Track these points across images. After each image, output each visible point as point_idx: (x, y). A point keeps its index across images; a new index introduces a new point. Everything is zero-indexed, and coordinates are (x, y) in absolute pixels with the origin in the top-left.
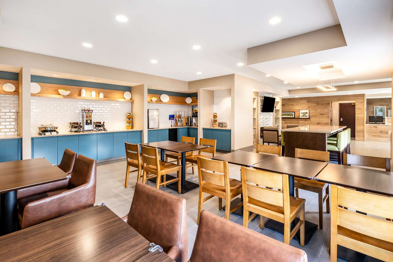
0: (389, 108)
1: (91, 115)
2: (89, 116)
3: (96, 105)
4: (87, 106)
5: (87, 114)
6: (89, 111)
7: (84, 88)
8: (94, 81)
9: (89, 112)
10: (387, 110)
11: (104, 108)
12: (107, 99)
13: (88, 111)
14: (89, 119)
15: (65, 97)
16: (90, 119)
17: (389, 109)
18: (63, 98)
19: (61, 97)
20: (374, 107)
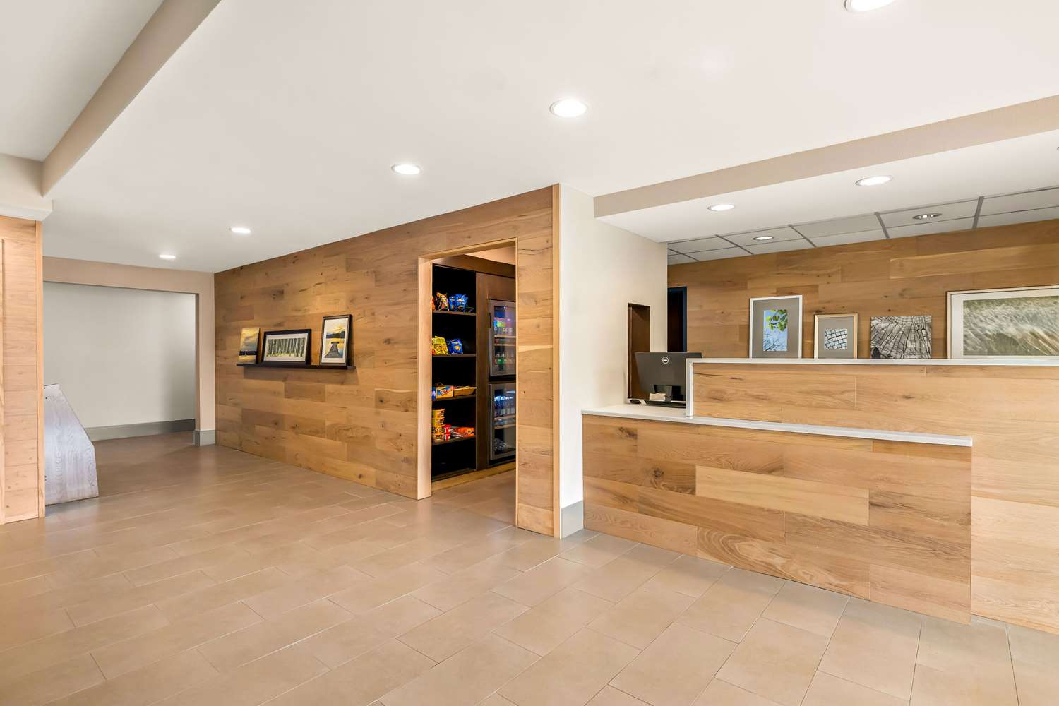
0: (819, 306)
10: (809, 320)
17: (819, 312)
20: (752, 300)
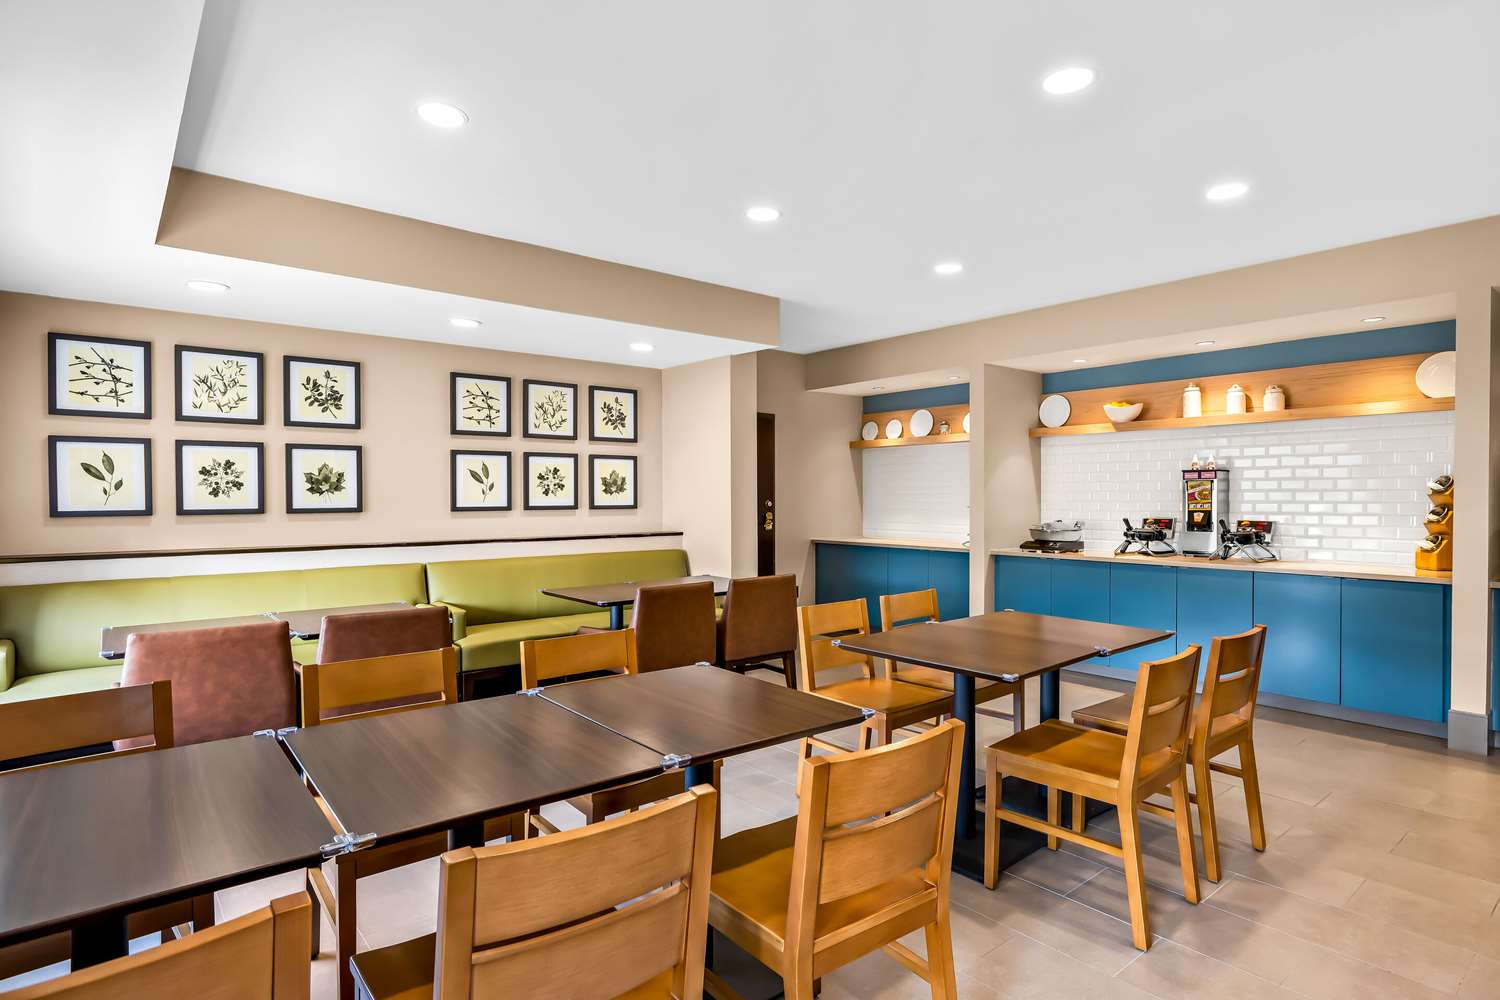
1: (1206, 490)
2: (1200, 493)
3: (1229, 447)
4: (1217, 453)
5: (1192, 488)
6: (1199, 472)
7: (1191, 382)
8: (1205, 346)
9: (1200, 477)
11: (1267, 456)
12: (1291, 415)
13: (1196, 475)
14: (1199, 506)
15: (1119, 427)
16: (1206, 506)
18: (1114, 431)
19: (1108, 428)
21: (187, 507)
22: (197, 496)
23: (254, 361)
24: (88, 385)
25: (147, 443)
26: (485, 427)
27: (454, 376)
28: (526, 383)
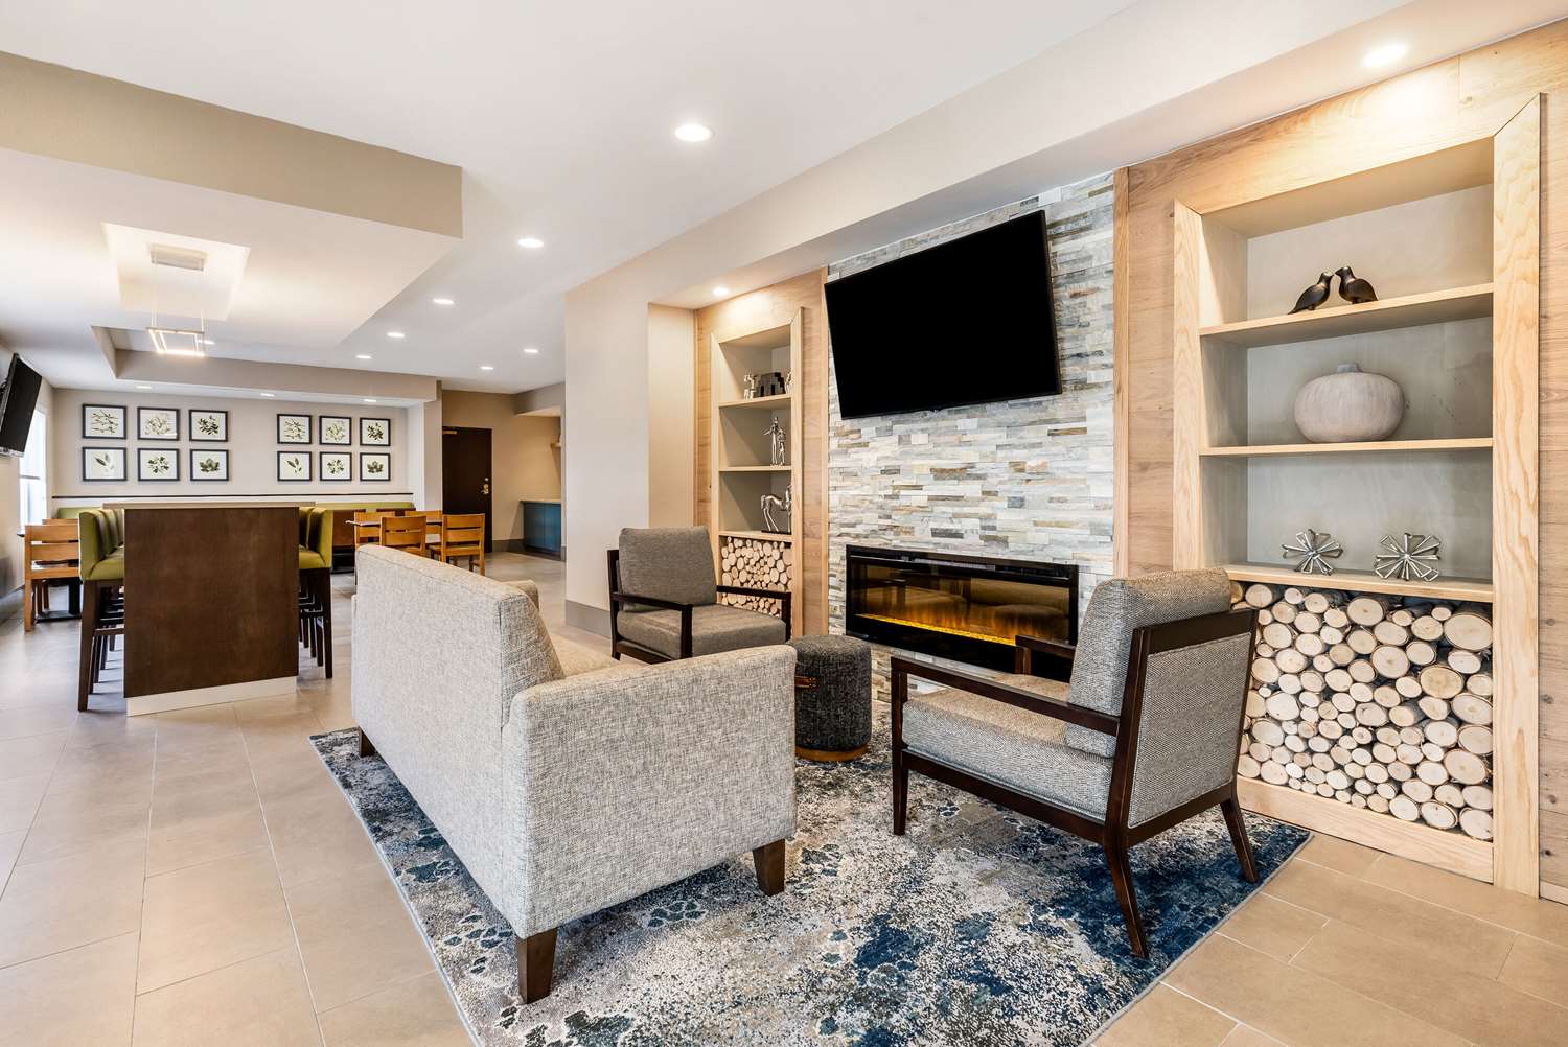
21: (142, 477)
22: (147, 473)
23: (174, 412)
24: (99, 426)
25: (125, 450)
26: (297, 440)
27: (279, 415)
28: (321, 417)
